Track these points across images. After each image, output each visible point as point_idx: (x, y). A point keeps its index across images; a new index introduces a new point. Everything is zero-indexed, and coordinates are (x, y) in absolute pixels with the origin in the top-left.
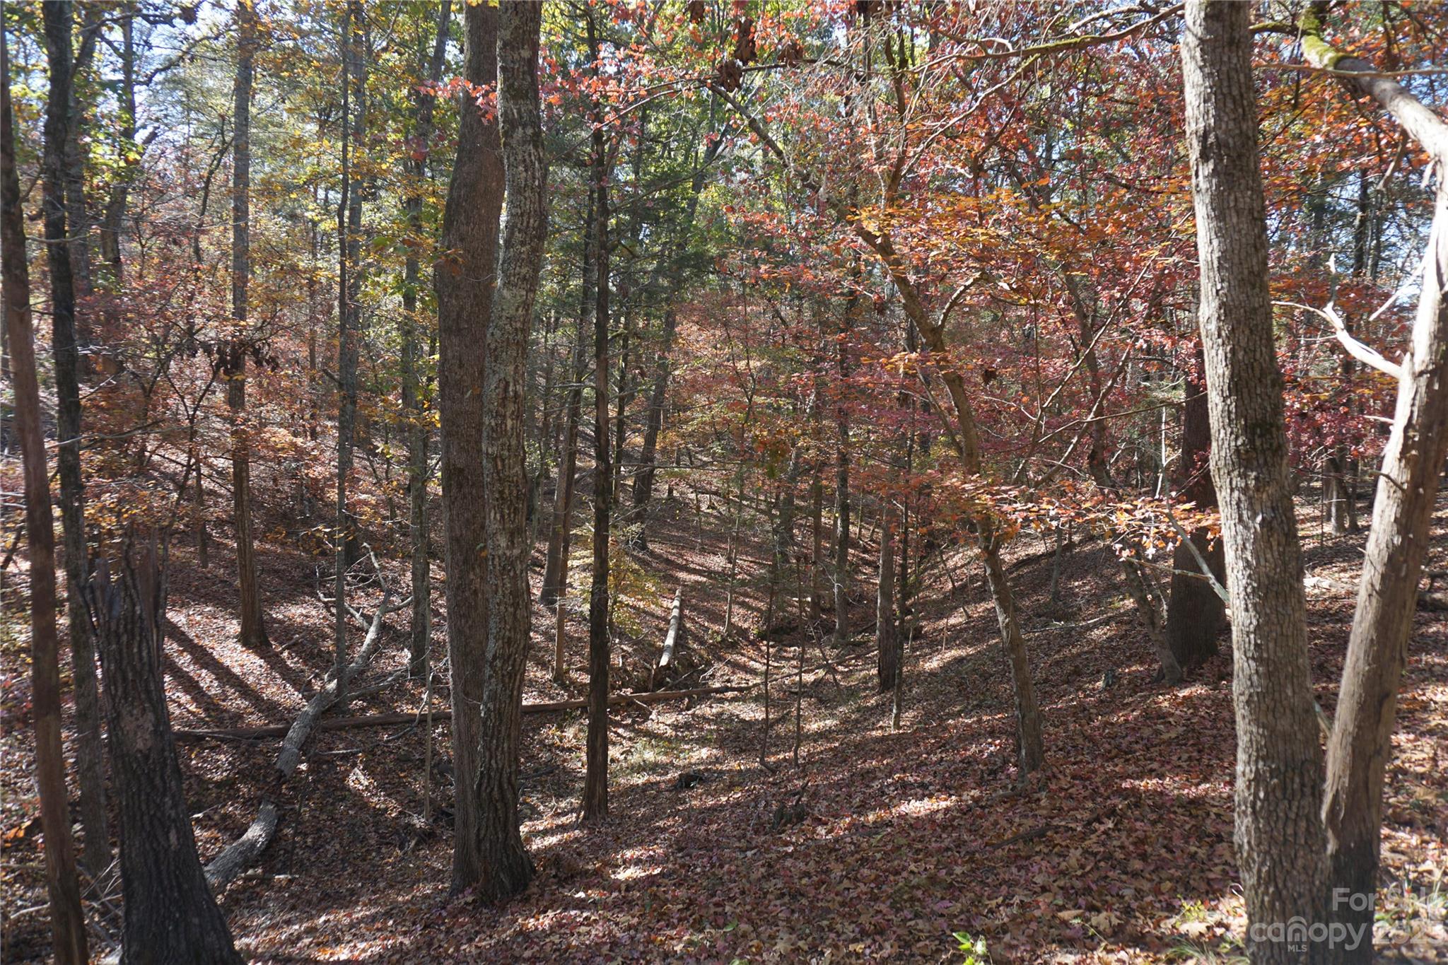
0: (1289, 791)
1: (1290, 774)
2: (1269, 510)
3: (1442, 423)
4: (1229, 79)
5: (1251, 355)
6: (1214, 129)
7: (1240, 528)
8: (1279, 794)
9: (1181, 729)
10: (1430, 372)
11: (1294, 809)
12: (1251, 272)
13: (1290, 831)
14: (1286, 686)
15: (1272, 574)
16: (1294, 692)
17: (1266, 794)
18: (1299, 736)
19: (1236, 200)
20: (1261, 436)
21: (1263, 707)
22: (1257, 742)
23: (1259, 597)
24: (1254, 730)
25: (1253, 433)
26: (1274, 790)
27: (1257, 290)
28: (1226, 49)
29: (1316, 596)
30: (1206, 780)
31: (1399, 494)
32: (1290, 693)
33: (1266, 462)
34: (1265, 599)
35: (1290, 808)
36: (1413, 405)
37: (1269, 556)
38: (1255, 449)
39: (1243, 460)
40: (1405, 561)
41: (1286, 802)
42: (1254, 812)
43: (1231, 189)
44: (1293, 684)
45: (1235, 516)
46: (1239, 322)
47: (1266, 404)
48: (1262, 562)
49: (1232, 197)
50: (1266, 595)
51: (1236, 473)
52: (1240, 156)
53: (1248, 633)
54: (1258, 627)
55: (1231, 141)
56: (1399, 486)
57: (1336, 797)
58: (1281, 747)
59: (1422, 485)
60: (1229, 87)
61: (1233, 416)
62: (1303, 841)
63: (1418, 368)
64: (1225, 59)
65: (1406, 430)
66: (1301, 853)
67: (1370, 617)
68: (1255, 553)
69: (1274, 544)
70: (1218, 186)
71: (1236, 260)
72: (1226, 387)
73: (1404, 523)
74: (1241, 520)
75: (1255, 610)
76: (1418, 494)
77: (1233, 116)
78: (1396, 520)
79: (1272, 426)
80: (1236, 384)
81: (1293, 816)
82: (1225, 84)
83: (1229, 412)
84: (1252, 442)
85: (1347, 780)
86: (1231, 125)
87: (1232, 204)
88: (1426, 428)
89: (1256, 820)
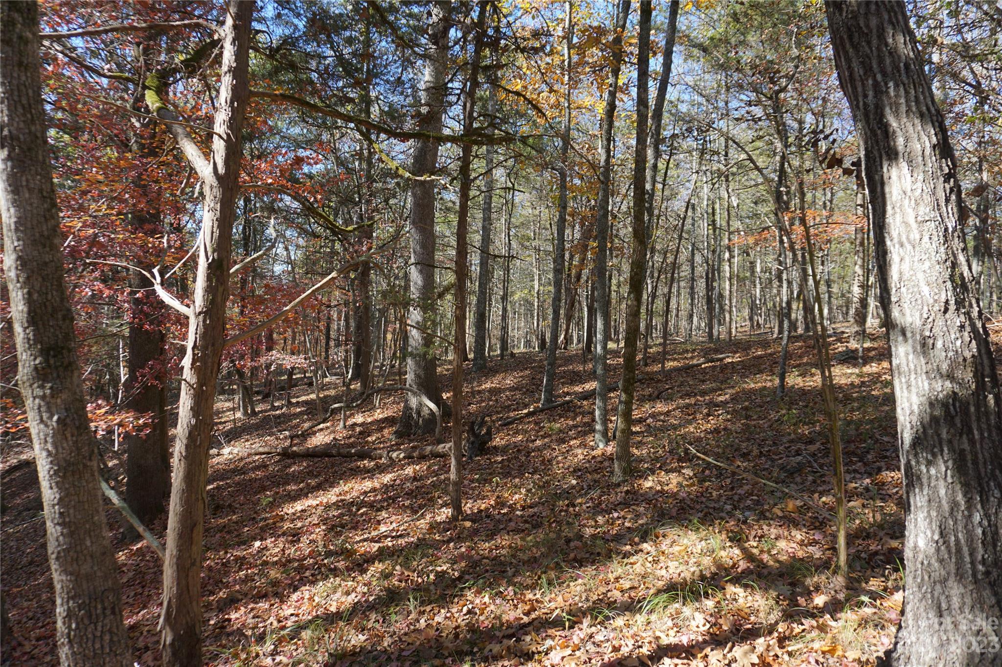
0: (94, 617)
1: (93, 604)
2: (63, 411)
3: (213, 345)
4: (19, 91)
5: (44, 296)
6: (8, 125)
7: (42, 426)
8: (86, 621)
9: (131, 574)
10: (204, 313)
11: (99, 628)
12: (42, 235)
13: (97, 646)
14: (85, 538)
15: (68, 458)
16: (92, 542)
17: (77, 624)
18: (99, 574)
19: (27, 181)
20: (54, 356)
21: (69, 559)
22: (67, 587)
23: (60, 477)
24: (64, 578)
25: (48, 355)
26: (82, 619)
27: (48, 249)
28: (16, 69)
29: (231, 459)
30: (144, 607)
31: (192, 391)
32: (88, 543)
33: (58, 376)
34: (64, 477)
35: (96, 629)
36: (196, 333)
37: (65, 445)
38: (49, 366)
39: (41, 375)
40: (199, 435)
41: (92, 625)
42: (70, 642)
43: (23, 172)
44: (90, 536)
45: (38, 418)
46: (33, 272)
47: (58, 332)
48: (60, 450)
49: (24, 178)
50: (65, 473)
51: (36, 385)
52: (29, 149)
53: (54, 506)
54: (61, 499)
55: (21, 136)
56: (191, 386)
57: (169, 602)
58: (85, 586)
59: (205, 384)
60: (19, 96)
61: (31, 342)
62: (108, 650)
63: (198, 310)
64: (15, 75)
65: (193, 349)
66: (108, 659)
67: (181, 474)
68: (55, 444)
69: (69, 435)
70: (13, 168)
71: (29, 225)
72: (25, 320)
73: (196, 410)
74: (42, 421)
75: (57, 487)
76: (203, 390)
77: (23, 119)
78: (192, 409)
79: (63, 348)
80: (33, 318)
81: (98, 634)
82: (16, 93)
83: (29, 339)
84: (47, 361)
85: (175, 589)
86: (22, 125)
87: (24, 183)
88: (204, 348)
89: (71, 647)
